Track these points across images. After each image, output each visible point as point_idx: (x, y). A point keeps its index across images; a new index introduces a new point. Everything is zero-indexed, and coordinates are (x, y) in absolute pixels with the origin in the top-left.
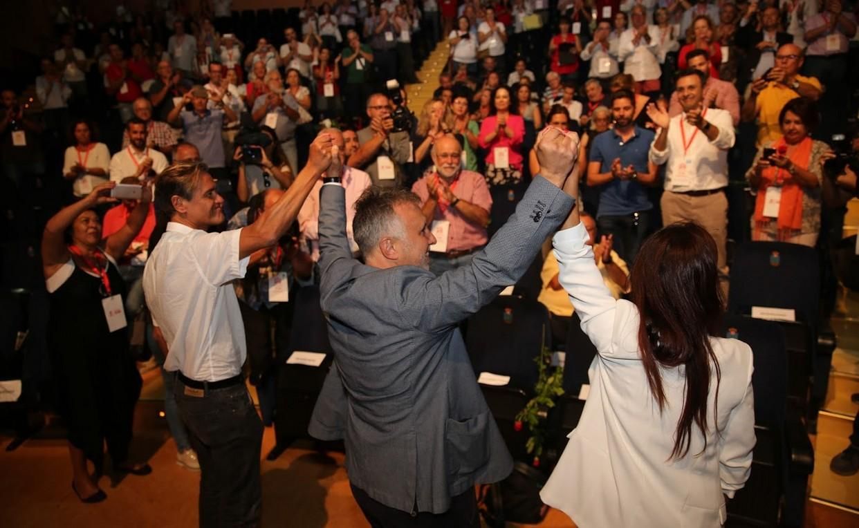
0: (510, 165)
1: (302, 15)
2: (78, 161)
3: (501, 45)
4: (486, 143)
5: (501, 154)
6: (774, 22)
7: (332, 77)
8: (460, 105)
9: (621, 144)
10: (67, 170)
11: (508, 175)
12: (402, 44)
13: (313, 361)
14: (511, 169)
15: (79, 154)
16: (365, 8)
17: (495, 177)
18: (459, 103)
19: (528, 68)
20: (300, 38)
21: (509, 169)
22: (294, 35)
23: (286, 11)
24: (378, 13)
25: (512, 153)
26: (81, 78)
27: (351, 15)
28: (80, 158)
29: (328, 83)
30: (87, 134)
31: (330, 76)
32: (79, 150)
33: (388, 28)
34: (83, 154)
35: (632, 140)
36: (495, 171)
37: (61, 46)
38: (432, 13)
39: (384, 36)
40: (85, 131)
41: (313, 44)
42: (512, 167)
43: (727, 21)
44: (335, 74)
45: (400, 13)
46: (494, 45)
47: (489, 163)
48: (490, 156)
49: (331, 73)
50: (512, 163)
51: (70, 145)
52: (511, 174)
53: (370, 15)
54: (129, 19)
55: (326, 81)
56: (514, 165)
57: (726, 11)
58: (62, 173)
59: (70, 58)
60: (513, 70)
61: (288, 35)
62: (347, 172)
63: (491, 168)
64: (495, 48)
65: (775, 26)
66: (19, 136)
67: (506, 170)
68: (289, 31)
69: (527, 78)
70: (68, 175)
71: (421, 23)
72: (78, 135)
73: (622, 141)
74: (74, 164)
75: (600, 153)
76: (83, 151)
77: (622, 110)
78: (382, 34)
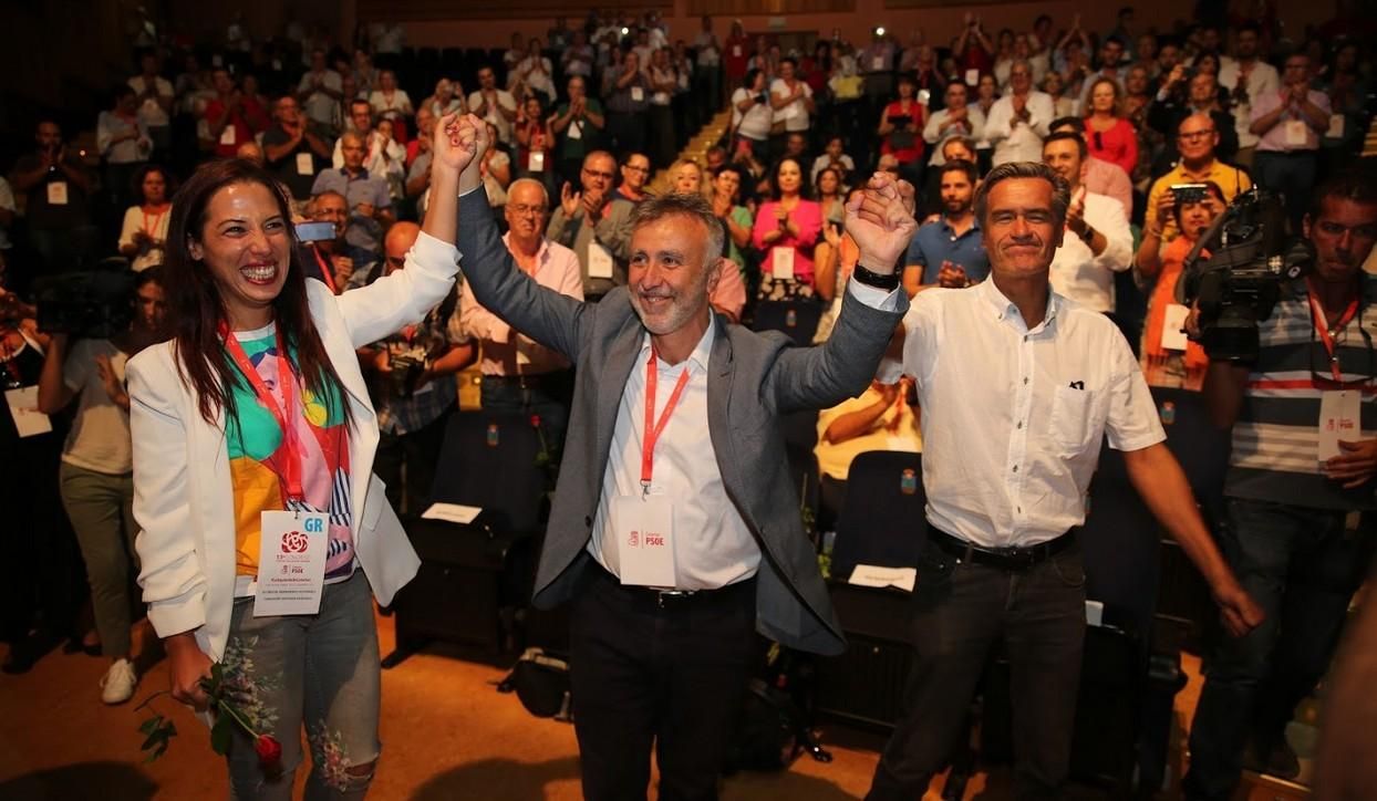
0: (795, 275)
1: (509, 57)
2: (143, 226)
3: (804, 115)
4: (764, 243)
5: (783, 257)
6: (1207, 95)
7: (543, 143)
8: (729, 182)
9: (953, 239)
10: (125, 240)
11: (792, 291)
12: (655, 107)
13: (461, 516)
14: (797, 281)
15: (146, 218)
16: (606, 52)
17: (773, 292)
18: (727, 178)
19: (845, 151)
20: (502, 84)
21: (794, 282)
22: (491, 79)
23: (488, 52)
24: (623, 61)
25: (799, 256)
26: (163, 122)
27: (583, 59)
28: (146, 224)
29: (536, 151)
30: (161, 188)
31: (540, 140)
32: (147, 212)
33: (637, 80)
34: (152, 219)
35: (968, 234)
36: (773, 283)
37: (139, 72)
38: (709, 68)
39: (630, 93)
40: (158, 183)
41: (520, 98)
42: (799, 278)
43: (1135, 90)
44: (547, 139)
45: (658, 60)
46: (794, 115)
47: (766, 271)
48: (767, 261)
49: (542, 137)
50: (798, 272)
51: (133, 204)
52: (797, 290)
53: (612, 63)
54: (245, 46)
55: (533, 147)
56: (801, 275)
57: (1134, 77)
58: (117, 244)
59: (152, 91)
60: (821, 152)
61: (483, 77)
62: (544, 246)
63: (768, 278)
64: (794, 119)
65: (1208, 101)
66: (57, 189)
67: (789, 282)
68: (485, 72)
69: (842, 165)
70: (125, 247)
71: (691, 80)
72: (148, 188)
73: (954, 235)
74: (137, 231)
75: (922, 253)
76: (154, 213)
77: (952, 188)
78: (627, 89)
